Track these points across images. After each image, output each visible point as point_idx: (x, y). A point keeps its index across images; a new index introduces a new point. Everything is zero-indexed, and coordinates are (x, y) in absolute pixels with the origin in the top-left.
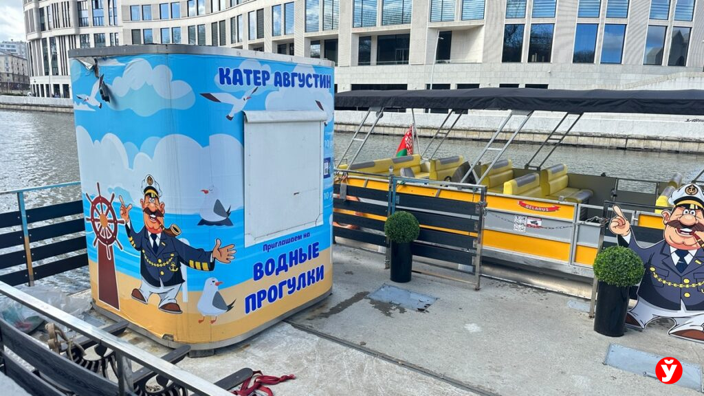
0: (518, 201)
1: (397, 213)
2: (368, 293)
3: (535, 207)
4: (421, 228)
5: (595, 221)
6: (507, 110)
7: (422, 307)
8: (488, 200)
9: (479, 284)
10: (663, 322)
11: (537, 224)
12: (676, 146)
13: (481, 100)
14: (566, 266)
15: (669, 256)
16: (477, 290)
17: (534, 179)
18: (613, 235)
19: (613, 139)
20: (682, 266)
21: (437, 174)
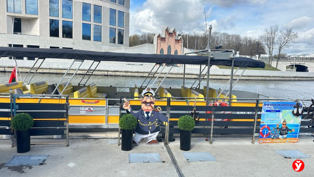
0: (81, 100)
1: (18, 115)
2: (5, 164)
3: (89, 102)
4: (34, 120)
5: (117, 105)
6: (72, 59)
7: (41, 162)
8: (70, 101)
9: (68, 143)
10: (143, 140)
11: (91, 109)
12: (125, 74)
13: (59, 54)
14: (105, 126)
15: (144, 115)
16: (68, 146)
17: (85, 90)
18: (125, 110)
19: (102, 72)
20: (148, 117)
21: (35, 91)
